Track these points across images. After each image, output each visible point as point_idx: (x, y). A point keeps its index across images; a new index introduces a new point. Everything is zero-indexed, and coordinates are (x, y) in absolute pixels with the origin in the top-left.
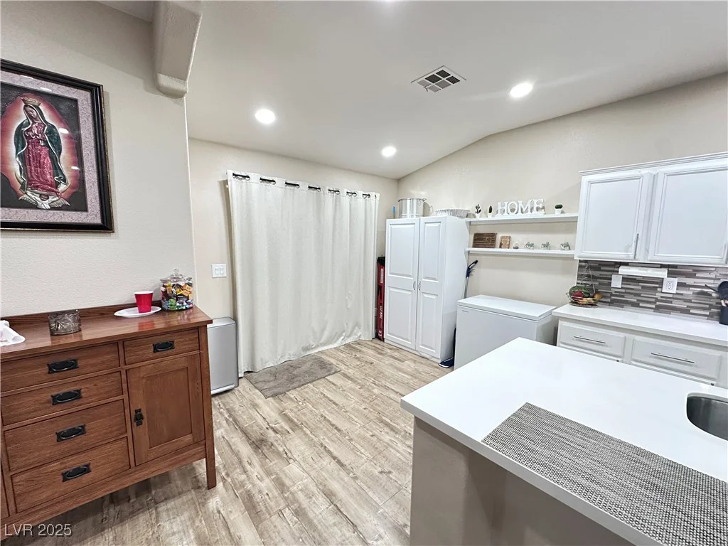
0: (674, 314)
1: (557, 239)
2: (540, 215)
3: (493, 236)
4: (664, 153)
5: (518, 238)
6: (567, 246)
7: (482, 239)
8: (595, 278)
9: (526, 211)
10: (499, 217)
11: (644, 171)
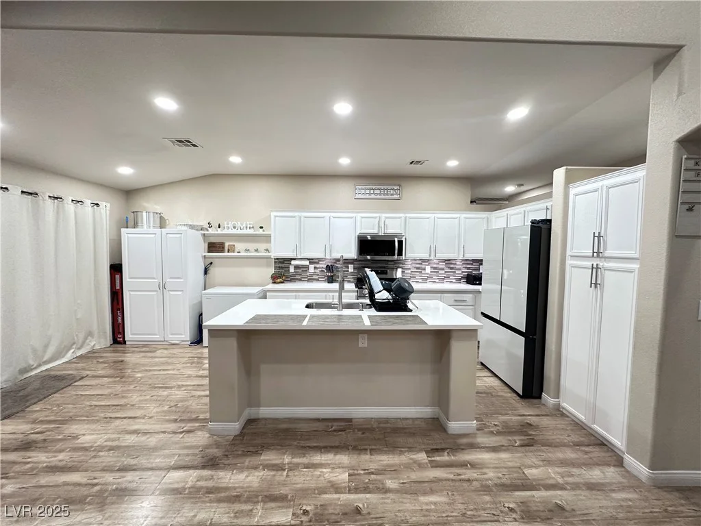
0: (315, 282)
1: (262, 246)
2: (251, 232)
3: (222, 245)
4: (302, 207)
5: (239, 246)
6: (267, 250)
7: (214, 247)
8: (282, 268)
9: (243, 229)
10: (226, 232)
11: (296, 214)
